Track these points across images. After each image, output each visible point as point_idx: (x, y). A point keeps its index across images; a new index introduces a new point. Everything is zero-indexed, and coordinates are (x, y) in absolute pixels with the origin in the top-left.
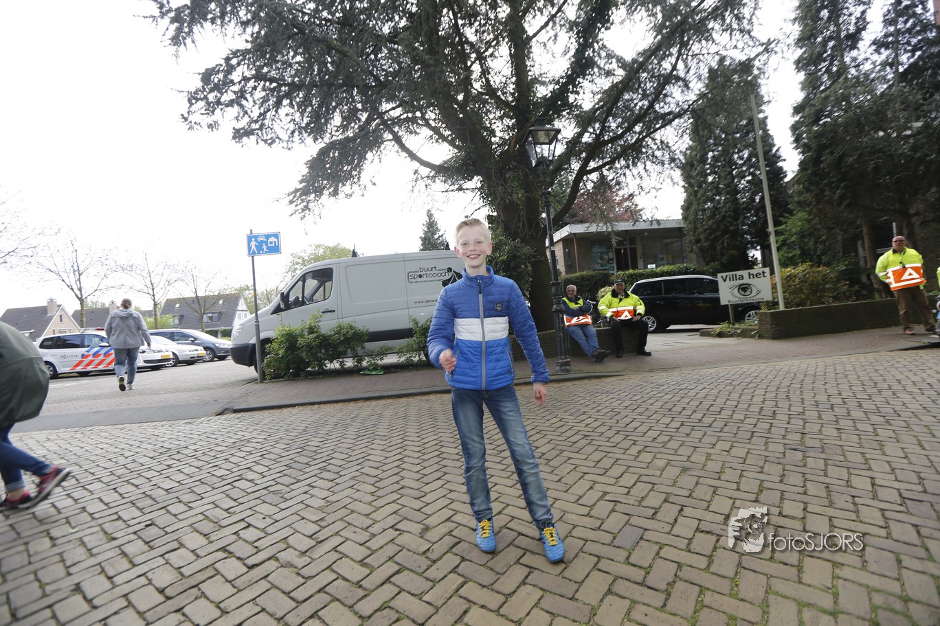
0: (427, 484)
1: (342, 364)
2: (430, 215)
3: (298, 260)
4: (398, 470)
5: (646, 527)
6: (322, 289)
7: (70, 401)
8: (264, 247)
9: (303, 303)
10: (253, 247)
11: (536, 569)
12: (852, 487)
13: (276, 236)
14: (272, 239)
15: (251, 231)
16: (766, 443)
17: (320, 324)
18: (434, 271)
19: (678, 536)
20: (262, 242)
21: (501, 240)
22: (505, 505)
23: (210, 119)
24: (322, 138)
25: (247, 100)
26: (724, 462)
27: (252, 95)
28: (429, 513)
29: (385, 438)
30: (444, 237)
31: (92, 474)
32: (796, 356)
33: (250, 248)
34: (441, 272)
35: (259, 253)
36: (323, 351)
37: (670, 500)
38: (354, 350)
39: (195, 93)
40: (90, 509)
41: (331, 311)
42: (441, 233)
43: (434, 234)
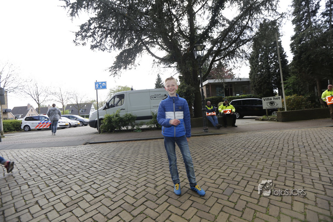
0: (157, 170)
1: (127, 128)
2: (159, 76)
3: (112, 91)
4: (146, 165)
5: (235, 188)
6: (120, 101)
7: (35, 139)
8: (101, 86)
9: (114, 106)
10: (97, 86)
11: (195, 202)
12: (312, 176)
13: (105, 82)
14: (104, 84)
15: (96, 81)
16: (280, 159)
17: (120, 114)
18: (160, 96)
19: (247, 192)
20: (100, 84)
21: (184, 85)
22: (184, 179)
23: (83, 42)
24: (121, 49)
25: (96, 35)
26: (264, 166)
27: (97, 33)
28: (157, 181)
29: (142, 154)
30: (163, 84)
31: (42, 164)
32: (291, 128)
33: (96, 87)
34: (162, 96)
35: (99, 88)
36: (121, 123)
37: (244, 179)
38: (131, 123)
39: (78, 33)
40: (41, 176)
41: (123, 109)
42: (162, 82)
43: (160, 82)
